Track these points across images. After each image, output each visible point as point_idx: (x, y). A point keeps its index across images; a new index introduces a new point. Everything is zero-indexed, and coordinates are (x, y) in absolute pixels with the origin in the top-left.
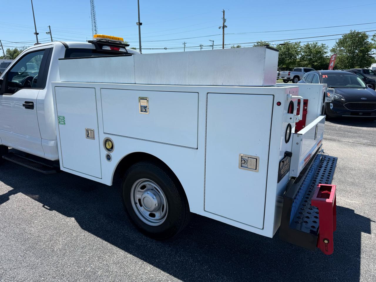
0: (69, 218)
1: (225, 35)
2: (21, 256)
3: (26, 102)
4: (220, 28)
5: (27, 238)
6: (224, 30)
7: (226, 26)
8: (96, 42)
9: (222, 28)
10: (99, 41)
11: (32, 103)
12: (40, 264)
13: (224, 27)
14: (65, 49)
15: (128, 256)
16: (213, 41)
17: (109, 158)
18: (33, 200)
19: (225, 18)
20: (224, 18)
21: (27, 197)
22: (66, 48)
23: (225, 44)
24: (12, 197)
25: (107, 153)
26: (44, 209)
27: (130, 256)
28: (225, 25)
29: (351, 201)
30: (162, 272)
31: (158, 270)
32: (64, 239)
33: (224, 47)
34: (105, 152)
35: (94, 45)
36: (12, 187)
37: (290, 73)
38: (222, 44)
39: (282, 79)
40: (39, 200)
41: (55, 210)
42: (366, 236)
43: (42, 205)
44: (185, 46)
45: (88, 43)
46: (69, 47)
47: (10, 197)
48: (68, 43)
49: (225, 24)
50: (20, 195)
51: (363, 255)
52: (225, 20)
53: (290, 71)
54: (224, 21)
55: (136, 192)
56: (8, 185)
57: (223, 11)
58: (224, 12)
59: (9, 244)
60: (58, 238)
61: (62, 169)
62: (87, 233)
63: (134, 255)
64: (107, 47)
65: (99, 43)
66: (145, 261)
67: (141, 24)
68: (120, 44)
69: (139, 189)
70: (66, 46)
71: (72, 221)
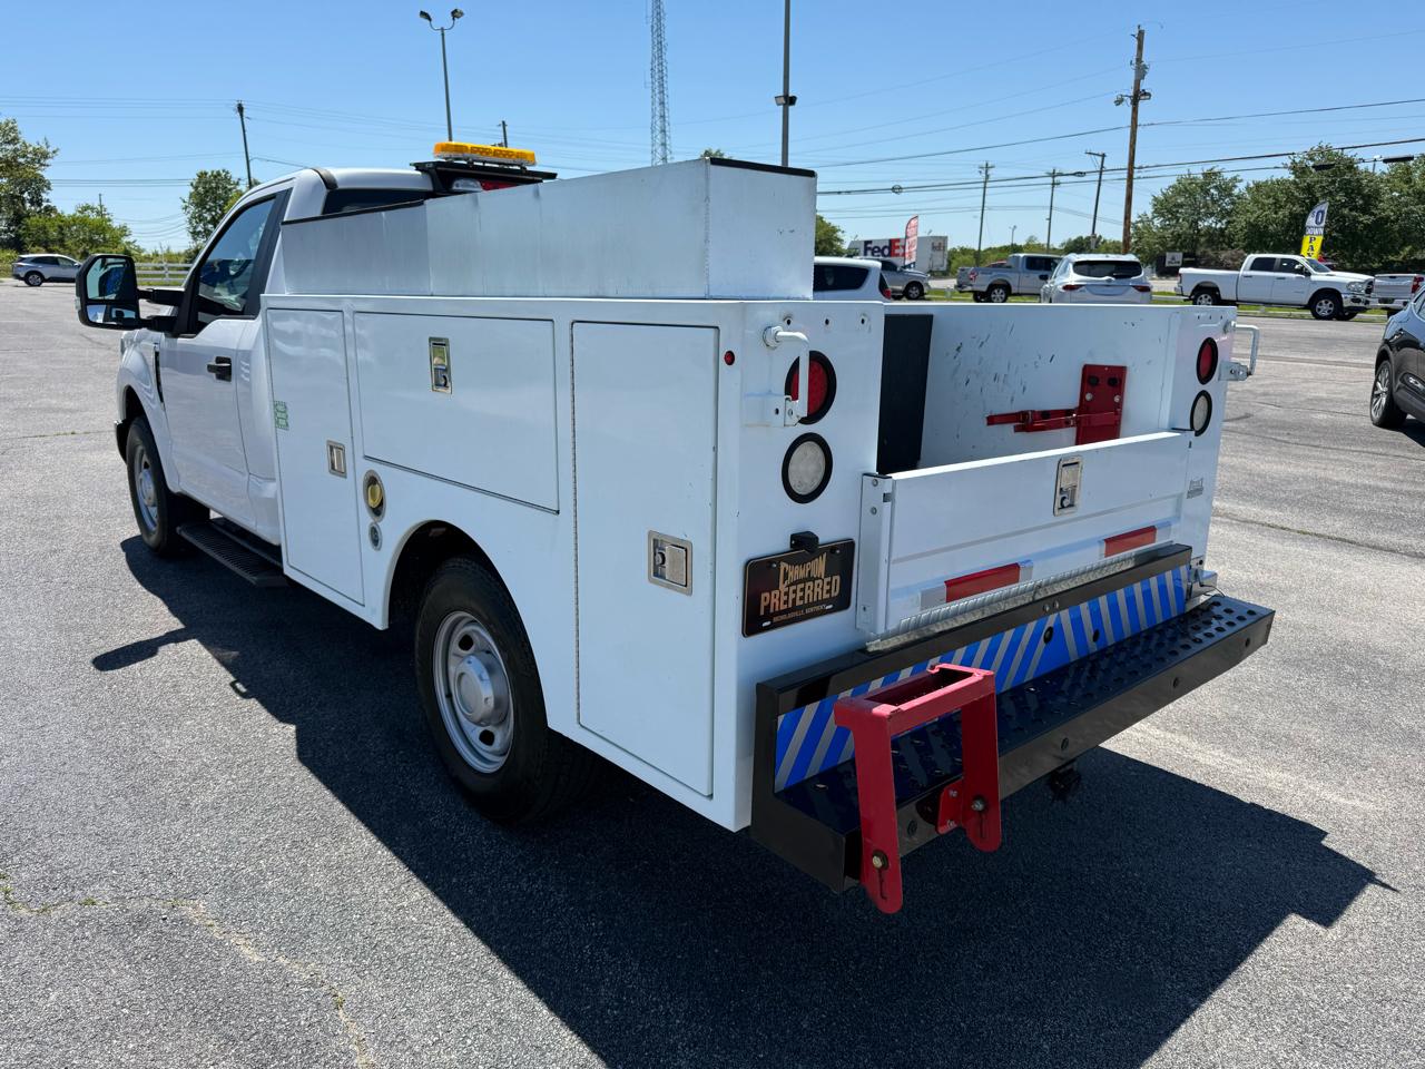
0: (282, 725)
1: (1139, 129)
2: (96, 806)
3: (219, 360)
4: (1119, 102)
5: (140, 761)
6: (1135, 111)
7: (1145, 94)
8: (431, 165)
9: (1129, 101)
10: (449, 164)
11: (228, 360)
12: (130, 833)
13: (1138, 96)
14: (324, 191)
15: (379, 852)
16: (1103, 156)
17: (375, 539)
18: (216, 664)
19: (1145, 60)
20: (1139, 60)
21: (205, 653)
22: (327, 188)
23: (1136, 164)
24: (166, 651)
25: (371, 521)
26: (230, 691)
27: (384, 854)
28: (1141, 89)
29: (1342, 800)
30: (449, 915)
31: (440, 906)
32: (233, 780)
33: (1135, 176)
34: (367, 519)
35: (428, 178)
36: (183, 622)
37: (1420, 284)
38: (1125, 164)
39: (1383, 309)
40: (229, 666)
41: (257, 699)
42: (1300, 928)
43: (232, 679)
44: (987, 176)
45: (413, 171)
46: (340, 187)
47: (162, 649)
48: (338, 173)
49: (1144, 86)
50: (193, 647)
51: (1227, 992)
52: (1145, 67)
53: (1422, 276)
54: (1141, 70)
55: (452, 659)
56: (176, 616)
57: (1136, 32)
58: (1140, 36)
59: (86, 770)
60: (217, 776)
61: (287, 571)
62: (305, 773)
63: (398, 854)
64: (472, 183)
65: (445, 172)
66: (418, 876)
67: (791, 101)
68: (523, 171)
69: (455, 647)
70: (329, 183)
71: (285, 735)
